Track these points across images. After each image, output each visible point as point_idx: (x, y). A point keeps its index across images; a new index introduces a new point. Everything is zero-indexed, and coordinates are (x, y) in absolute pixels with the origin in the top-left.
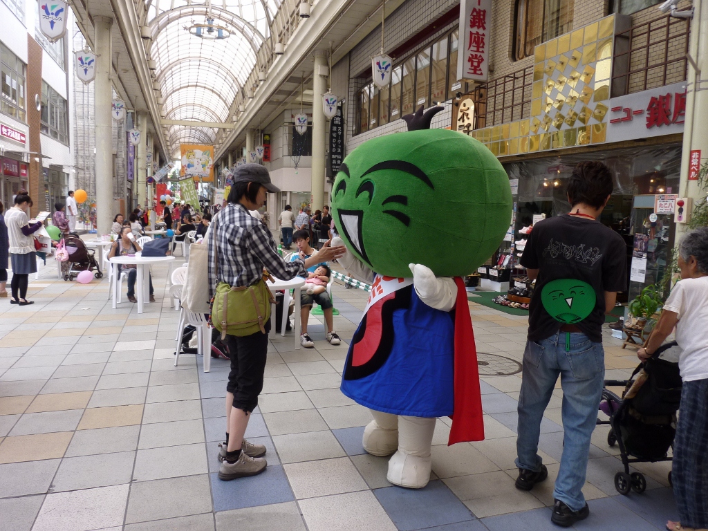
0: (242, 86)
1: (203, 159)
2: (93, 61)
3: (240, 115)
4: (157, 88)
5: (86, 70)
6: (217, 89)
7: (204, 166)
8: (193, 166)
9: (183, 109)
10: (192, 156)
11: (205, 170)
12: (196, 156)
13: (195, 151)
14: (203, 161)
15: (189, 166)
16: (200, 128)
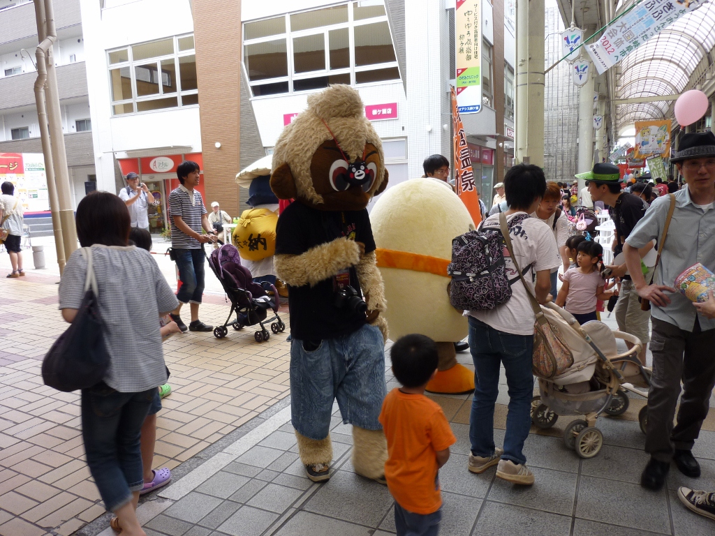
0: (709, 51)
1: (659, 135)
2: (586, 67)
3: (706, 83)
4: (619, 72)
5: (581, 76)
6: (676, 58)
7: (659, 142)
8: (647, 143)
9: (635, 84)
10: (646, 133)
11: (660, 146)
12: (652, 133)
13: (650, 127)
14: (659, 137)
15: (643, 143)
16: (656, 103)
